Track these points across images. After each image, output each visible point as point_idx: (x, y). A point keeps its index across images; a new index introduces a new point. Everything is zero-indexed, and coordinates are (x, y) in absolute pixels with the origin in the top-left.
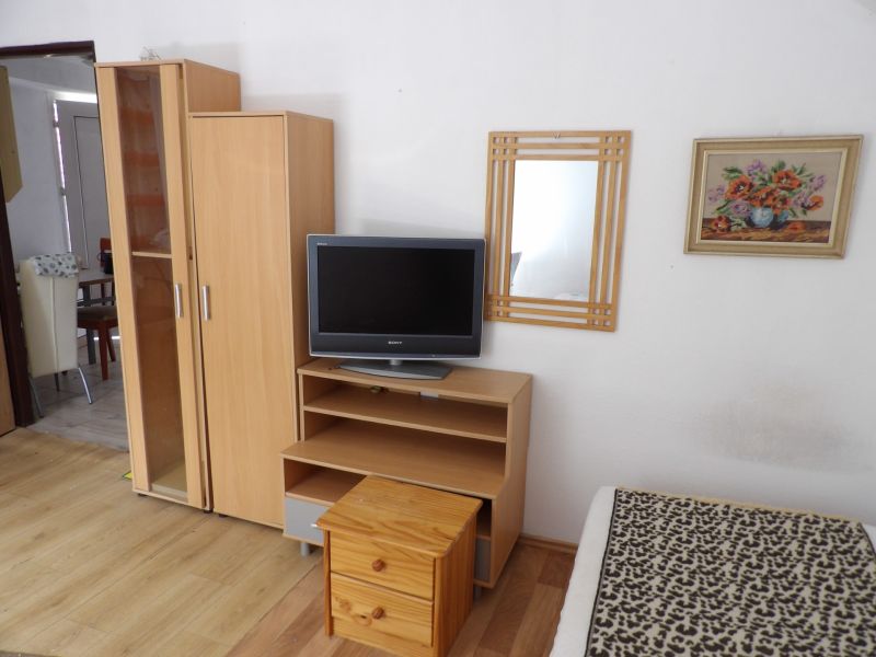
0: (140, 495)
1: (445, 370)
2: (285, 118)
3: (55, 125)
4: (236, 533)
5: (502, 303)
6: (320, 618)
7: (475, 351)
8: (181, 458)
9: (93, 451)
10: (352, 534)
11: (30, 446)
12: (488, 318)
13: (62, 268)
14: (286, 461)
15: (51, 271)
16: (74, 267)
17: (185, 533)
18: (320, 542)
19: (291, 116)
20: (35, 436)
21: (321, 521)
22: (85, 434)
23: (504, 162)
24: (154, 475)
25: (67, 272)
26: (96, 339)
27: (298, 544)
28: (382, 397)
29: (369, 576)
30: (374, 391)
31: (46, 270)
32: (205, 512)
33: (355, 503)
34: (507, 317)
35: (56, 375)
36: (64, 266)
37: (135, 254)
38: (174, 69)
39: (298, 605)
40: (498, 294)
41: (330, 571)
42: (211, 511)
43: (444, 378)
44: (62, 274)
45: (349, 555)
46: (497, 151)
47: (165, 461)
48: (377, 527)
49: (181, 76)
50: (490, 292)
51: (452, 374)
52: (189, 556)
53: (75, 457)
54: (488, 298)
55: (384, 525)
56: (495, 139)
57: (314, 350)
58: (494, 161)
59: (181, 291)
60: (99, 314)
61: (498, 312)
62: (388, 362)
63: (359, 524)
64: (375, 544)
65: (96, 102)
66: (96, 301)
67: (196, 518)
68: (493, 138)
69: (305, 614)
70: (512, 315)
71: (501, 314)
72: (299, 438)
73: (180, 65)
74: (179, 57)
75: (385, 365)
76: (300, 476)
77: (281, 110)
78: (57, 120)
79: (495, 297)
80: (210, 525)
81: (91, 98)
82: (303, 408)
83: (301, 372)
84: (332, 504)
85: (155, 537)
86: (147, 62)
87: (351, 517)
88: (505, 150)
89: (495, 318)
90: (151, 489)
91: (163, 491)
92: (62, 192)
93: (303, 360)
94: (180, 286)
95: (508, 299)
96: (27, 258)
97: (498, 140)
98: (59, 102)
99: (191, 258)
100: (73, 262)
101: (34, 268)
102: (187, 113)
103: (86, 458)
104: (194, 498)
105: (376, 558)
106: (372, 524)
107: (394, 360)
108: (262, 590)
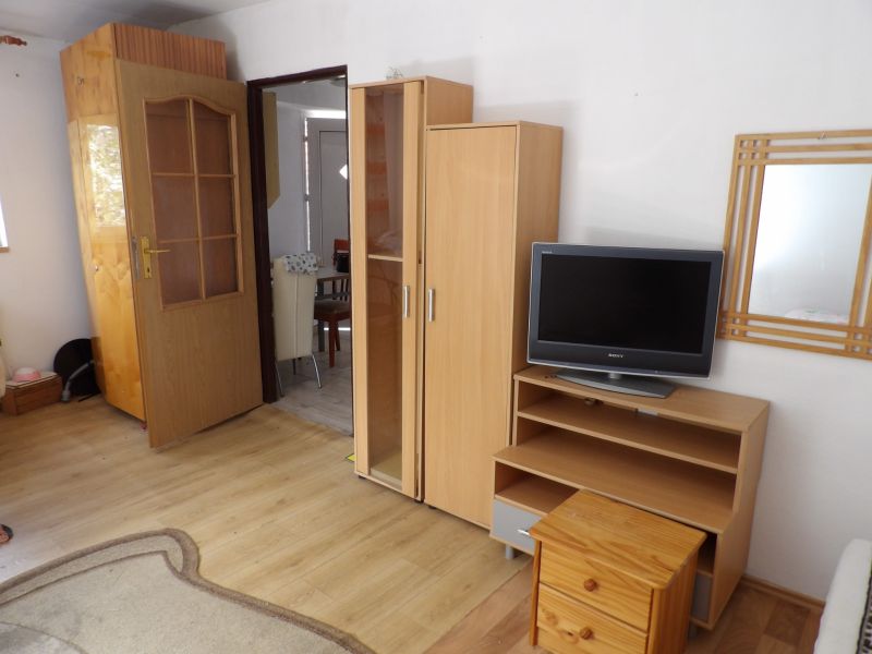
0: (360, 477)
1: (668, 389)
2: (518, 128)
3: (304, 139)
4: (444, 526)
5: (738, 321)
6: (524, 624)
7: (704, 370)
8: (399, 448)
9: (322, 431)
10: (565, 549)
11: (273, 421)
12: (721, 336)
13: (305, 266)
14: (498, 464)
15: (297, 268)
16: (315, 266)
17: (398, 519)
18: (530, 550)
19: (524, 125)
20: (277, 412)
21: (533, 530)
22: (315, 415)
23: (752, 167)
24: (374, 460)
25: (309, 269)
26: (326, 329)
27: (503, 547)
28: (596, 409)
29: (578, 593)
30: (588, 403)
31: (293, 268)
32: (416, 501)
33: (567, 515)
34: (743, 337)
35: (294, 360)
36: (307, 264)
37: (371, 256)
38: (417, 85)
39: (502, 608)
40: (735, 311)
41: (539, 582)
42: (422, 501)
43: (667, 396)
44: (306, 271)
45: (560, 569)
46: (744, 156)
47: (384, 449)
48: (591, 546)
49: (422, 91)
50: (725, 307)
51: (676, 394)
52: (403, 542)
53: (308, 434)
54: (723, 314)
55: (598, 544)
56: (742, 142)
57: (532, 357)
58: (739, 167)
59: (409, 293)
60: (330, 308)
61: (733, 330)
62: (607, 374)
63: (572, 539)
64: (589, 562)
65: (344, 117)
66: (329, 296)
67: (408, 506)
68: (740, 141)
69: (509, 618)
70: (750, 334)
71: (737, 332)
72: (511, 443)
73: (422, 82)
74: (421, 74)
75: (603, 378)
76: (510, 480)
77: (514, 119)
78: (306, 134)
79: (731, 314)
80: (419, 515)
81: (340, 115)
82: (517, 414)
83: (518, 378)
84: (545, 514)
85: (373, 519)
86: (391, 81)
87: (563, 529)
88: (753, 155)
89: (730, 335)
90: (370, 473)
91: (380, 477)
92: (306, 198)
93: (520, 366)
94: (409, 287)
95: (746, 317)
96: (279, 256)
97: (745, 144)
98: (309, 120)
99: (420, 262)
100: (314, 261)
101: (284, 265)
102: (426, 127)
103: (316, 438)
104: (407, 488)
105: (587, 578)
106: (586, 541)
107: (613, 373)
108: (468, 586)
